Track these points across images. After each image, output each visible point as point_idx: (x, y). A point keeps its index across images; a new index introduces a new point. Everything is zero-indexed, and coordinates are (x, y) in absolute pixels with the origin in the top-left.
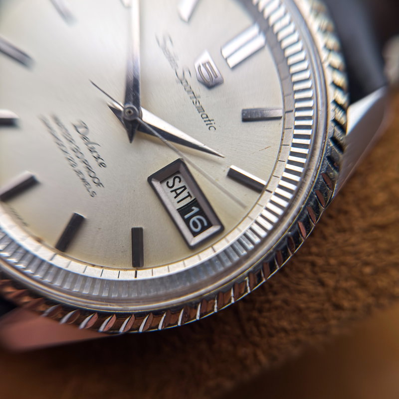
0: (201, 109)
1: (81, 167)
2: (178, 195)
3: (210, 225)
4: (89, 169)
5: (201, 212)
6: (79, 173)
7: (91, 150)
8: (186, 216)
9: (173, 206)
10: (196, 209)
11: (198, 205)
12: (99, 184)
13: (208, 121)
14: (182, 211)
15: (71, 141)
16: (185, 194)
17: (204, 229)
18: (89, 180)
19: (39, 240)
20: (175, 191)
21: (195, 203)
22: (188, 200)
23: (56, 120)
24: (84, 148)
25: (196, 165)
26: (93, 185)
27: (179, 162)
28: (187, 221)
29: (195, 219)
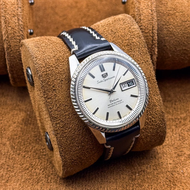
0: (111, 78)
1: (118, 103)
3: (132, 81)
4: (118, 102)
5: (130, 82)
7: (115, 100)
8: (130, 85)
9: (128, 87)
10: (129, 83)
13: (114, 77)
15: (113, 104)
16: (125, 85)
17: (133, 82)
18: (120, 102)
20: (125, 87)
22: (127, 84)
24: (115, 102)
26: (121, 101)
27: (120, 84)
28: (131, 85)
29: (130, 84)
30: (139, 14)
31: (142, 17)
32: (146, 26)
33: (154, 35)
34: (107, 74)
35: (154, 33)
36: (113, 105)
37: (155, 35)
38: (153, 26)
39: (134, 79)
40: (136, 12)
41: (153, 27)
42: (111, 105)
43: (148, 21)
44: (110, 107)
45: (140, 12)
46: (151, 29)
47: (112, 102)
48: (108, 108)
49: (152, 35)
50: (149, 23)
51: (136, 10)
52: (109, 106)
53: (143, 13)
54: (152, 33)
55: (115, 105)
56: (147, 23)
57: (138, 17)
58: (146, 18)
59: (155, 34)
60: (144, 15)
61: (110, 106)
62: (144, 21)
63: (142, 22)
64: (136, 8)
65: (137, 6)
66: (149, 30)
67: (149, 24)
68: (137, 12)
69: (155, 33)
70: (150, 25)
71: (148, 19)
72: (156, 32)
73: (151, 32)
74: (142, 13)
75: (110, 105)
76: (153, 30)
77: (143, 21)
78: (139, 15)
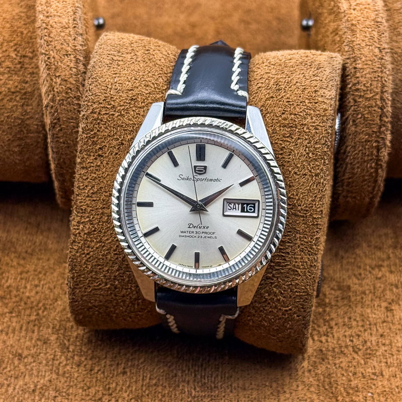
0: (211, 180)
1: (203, 235)
2: (235, 208)
3: (254, 204)
4: (206, 233)
5: (248, 204)
6: (205, 237)
7: (200, 228)
8: (245, 211)
9: (239, 213)
10: (245, 206)
11: (244, 204)
12: (214, 233)
13: (217, 180)
14: (243, 211)
15: (193, 232)
16: (237, 206)
17: (254, 207)
18: (210, 235)
19: (220, 265)
20: (233, 208)
21: (243, 204)
22: (240, 206)
23: (182, 232)
24: (198, 230)
25: (229, 195)
27: (224, 199)
28: (247, 212)
29: (248, 208)
30: (353, 58)
31: (359, 64)
32: (368, 85)
33: (384, 103)
34: (205, 168)
35: (384, 100)
36: (192, 235)
37: (386, 104)
38: (384, 84)
39: (259, 201)
40: (347, 52)
41: (383, 86)
42: (188, 235)
43: (372, 72)
44: (183, 236)
45: (356, 52)
46: (379, 90)
47: (192, 229)
48: (180, 236)
49: (382, 103)
50: (375, 78)
51: (347, 48)
52: (182, 234)
53: (361, 54)
54: (382, 99)
55: (197, 237)
56: (371, 78)
57: (351, 65)
58: (367, 66)
59: (387, 101)
60: (363, 60)
61: (184, 234)
62: (364, 73)
63: (358, 74)
64: (345, 44)
65: (347, 39)
66: (375, 92)
67: (375, 81)
68: (349, 51)
69: (388, 99)
70: (377, 81)
71: (373, 69)
72: (390, 98)
73: (378, 97)
74: (359, 56)
75: (185, 232)
76: (382, 92)
77: (362, 73)
78: (352, 60)
